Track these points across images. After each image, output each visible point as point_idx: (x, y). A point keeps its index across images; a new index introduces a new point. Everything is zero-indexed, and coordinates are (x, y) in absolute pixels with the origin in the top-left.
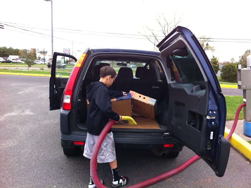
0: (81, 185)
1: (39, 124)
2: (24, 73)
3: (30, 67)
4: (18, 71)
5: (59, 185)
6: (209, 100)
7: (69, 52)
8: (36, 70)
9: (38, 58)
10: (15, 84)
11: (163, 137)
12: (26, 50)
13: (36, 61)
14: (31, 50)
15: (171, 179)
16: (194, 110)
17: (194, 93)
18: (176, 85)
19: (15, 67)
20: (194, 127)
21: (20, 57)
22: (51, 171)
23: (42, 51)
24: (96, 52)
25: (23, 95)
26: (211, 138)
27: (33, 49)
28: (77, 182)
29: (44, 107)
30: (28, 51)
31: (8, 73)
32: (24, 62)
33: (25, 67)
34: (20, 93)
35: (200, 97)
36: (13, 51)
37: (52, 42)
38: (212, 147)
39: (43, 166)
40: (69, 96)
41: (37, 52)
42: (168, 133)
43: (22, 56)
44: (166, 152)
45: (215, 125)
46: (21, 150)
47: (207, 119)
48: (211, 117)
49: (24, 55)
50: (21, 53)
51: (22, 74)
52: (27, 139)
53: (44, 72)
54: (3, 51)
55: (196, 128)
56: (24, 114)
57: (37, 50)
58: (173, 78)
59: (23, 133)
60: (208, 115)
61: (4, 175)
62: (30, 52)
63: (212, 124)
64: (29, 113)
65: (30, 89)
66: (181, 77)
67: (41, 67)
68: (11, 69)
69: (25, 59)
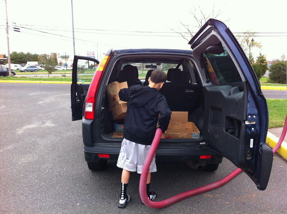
0: (107, 202)
1: (61, 137)
2: (44, 81)
3: (50, 74)
4: (37, 79)
5: (83, 203)
6: (248, 103)
7: (93, 56)
8: (57, 77)
9: (59, 63)
10: (34, 94)
11: (199, 147)
12: (45, 55)
13: (57, 67)
14: (51, 54)
15: (210, 195)
16: (232, 115)
17: (232, 95)
18: (212, 88)
19: (34, 74)
20: (232, 134)
21: (39, 63)
22: (74, 188)
23: (64, 56)
24: (120, 54)
25: (43, 105)
26: (251, 146)
27: (53, 54)
28: (103, 199)
29: (66, 118)
30: (48, 56)
31: (26, 81)
32: (43, 69)
33: (45, 74)
34: (40, 103)
35: (237, 99)
36: (31, 57)
37: (74, 44)
38: (252, 156)
39: (66, 182)
40: (91, 104)
41: (57, 57)
42: (204, 143)
43: (41, 62)
44: (203, 165)
45: (255, 131)
46: (41, 165)
47: (246, 125)
48: (250, 122)
49: (44, 60)
50: (40, 59)
51: (42, 82)
52: (48, 153)
53: (67, 79)
54: (20, 57)
55: (234, 136)
56: (44, 125)
57: (57, 55)
58: (208, 79)
59: (43, 147)
60: (247, 120)
61: (23, 192)
62: (49, 57)
63: (251, 130)
64: (50, 125)
65: (51, 98)
66: (218, 78)
67: (63, 74)
68: (30, 77)
69: (45, 65)
